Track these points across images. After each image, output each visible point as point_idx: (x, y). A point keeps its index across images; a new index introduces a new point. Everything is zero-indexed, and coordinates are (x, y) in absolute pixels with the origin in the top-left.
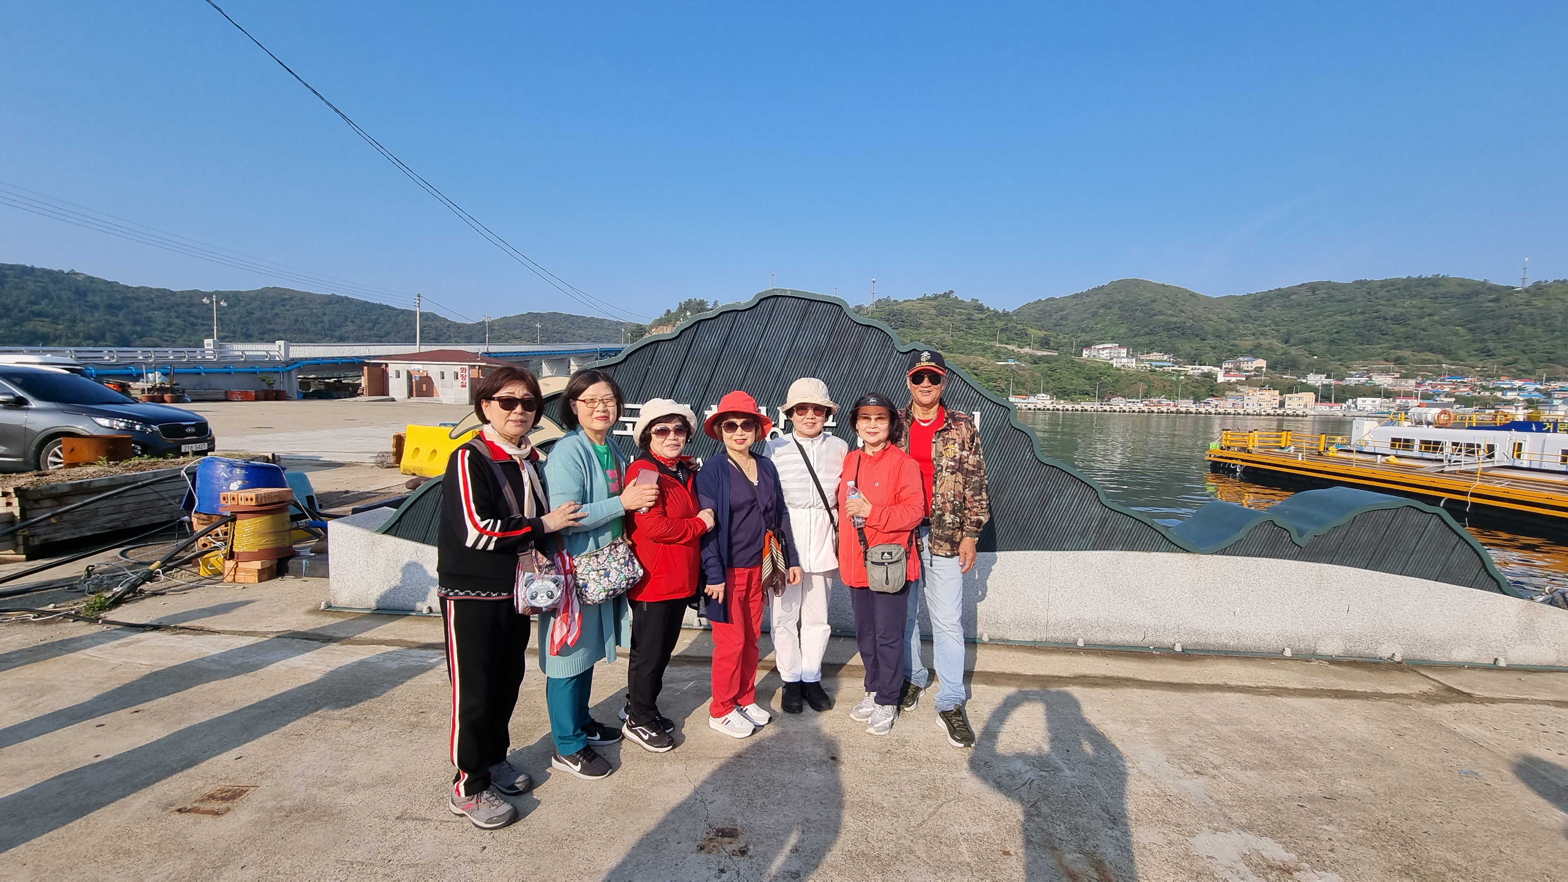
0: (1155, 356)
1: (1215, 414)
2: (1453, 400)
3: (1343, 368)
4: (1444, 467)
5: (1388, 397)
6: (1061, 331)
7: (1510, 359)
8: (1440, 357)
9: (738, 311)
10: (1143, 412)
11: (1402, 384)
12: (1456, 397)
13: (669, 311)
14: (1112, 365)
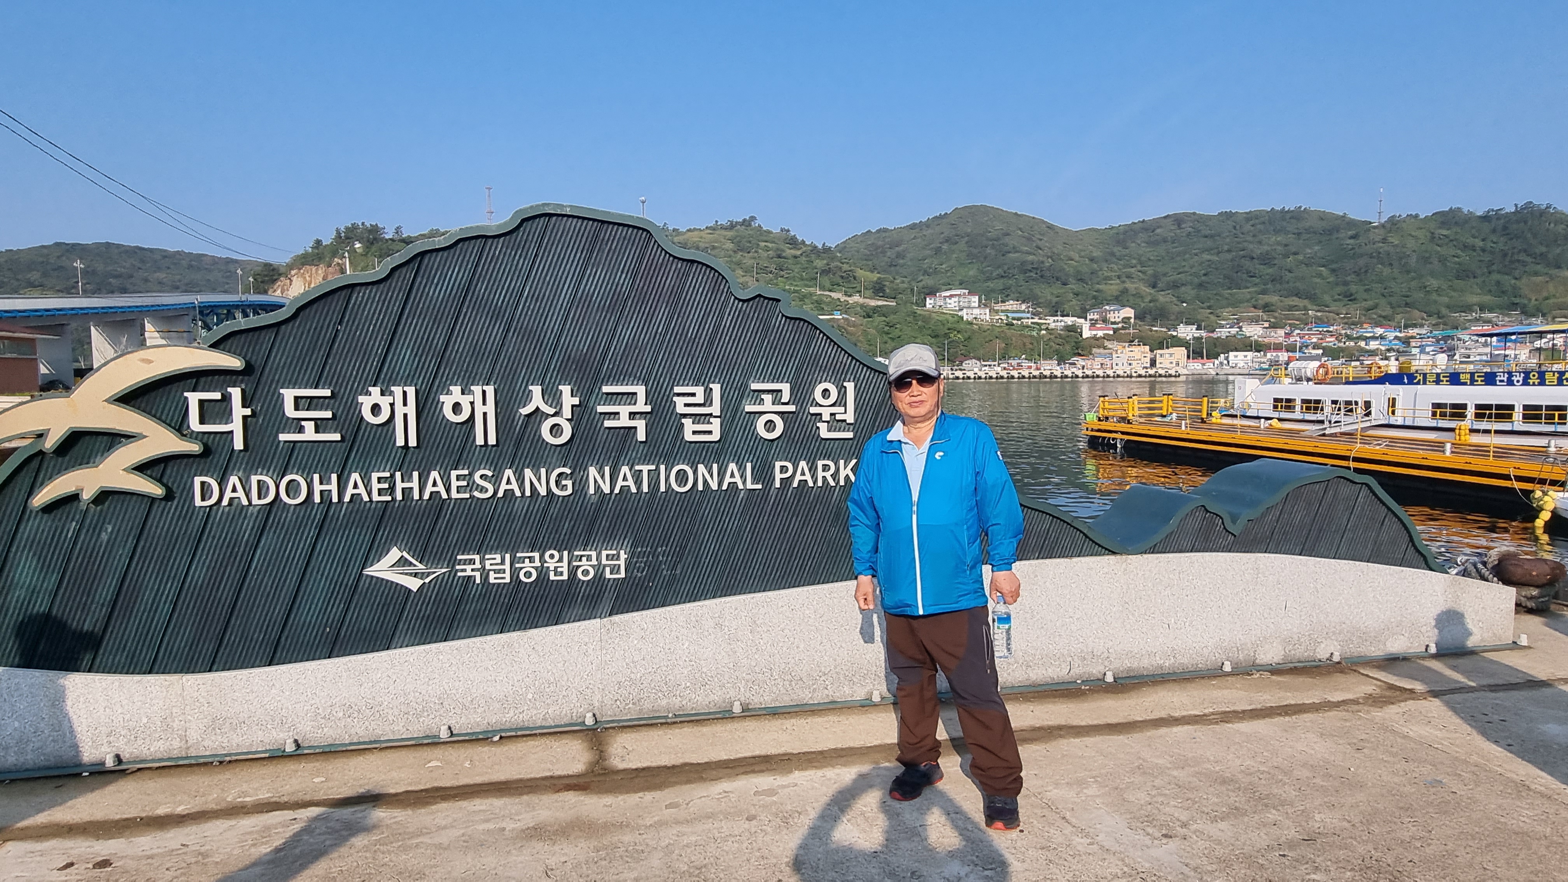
0: (1011, 305)
1: (1083, 377)
2: (1320, 352)
3: (1212, 317)
4: (1325, 429)
5: (1259, 351)
6: (897, 273)
7: (1370, 303)
8: (1306, 302)
9: (486, 237)
10: (1002, 377)
11: (1272, 334)
12: (1324, 348)
13: (318, 242)
14: (962, 318)
